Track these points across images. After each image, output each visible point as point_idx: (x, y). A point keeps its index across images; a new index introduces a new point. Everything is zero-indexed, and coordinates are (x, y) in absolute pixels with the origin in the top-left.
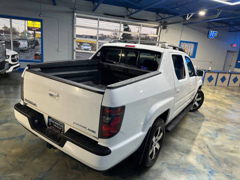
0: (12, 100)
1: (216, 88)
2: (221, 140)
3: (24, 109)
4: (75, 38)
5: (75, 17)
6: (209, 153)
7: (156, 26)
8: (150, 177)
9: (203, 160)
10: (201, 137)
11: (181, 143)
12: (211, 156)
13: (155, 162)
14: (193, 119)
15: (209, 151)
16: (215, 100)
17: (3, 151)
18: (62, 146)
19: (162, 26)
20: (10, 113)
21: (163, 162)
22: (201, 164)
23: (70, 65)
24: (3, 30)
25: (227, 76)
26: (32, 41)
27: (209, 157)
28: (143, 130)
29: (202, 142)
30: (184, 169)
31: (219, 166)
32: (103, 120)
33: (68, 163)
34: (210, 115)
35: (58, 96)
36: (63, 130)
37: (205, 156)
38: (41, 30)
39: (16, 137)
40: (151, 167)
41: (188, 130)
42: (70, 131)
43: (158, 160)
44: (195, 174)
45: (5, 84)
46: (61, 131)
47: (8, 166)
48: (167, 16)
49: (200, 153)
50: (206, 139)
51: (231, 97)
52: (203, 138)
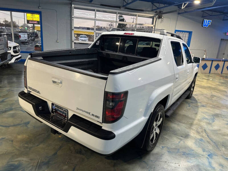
0: (15, 89)
1: (210, 75)
2: (218, 124)
3: (28, 97)
4: (73, 29)
5: (73, 8)
6: (207, 137)
7: (152, 15)
8: (151, 160)
9: (202, 144)
10: (198, 122)
11: (179, 128)
12: (209, 140)
13: (155, 146)
14: (190, 105)
15: (207, 135)
16: (210, 87)
17: (10, 137)
18: (67, 131)
19: (157, 16)
20: (14, 102)
21: (163, 146)
22: (200, 147)
23: (70, 54)
24: (4, 23)
25: (221, 64)
26: (31, 34)
27: (207, 141)
28: (145, 116)
29: (200, 127)
30: (184, 153)
31: (218, 149)
32: (107, 105)
33: (72, 148)
34: (206, 101)
35: (61, 83)
36: (67, 117)
37: (204, 140)
38: (40, 23)
39: (22, 124)
40: (151, 150)
41: (186, 116)
42: (74, 117)
43: (158, 145)
44: (194, 157)
45: (8, 74)
46: (65, 117)
47: (15, 151)
48: (163, 5)
49: (199, 137)
50: (203, 124)
51: (225, 83)
52: (201, 123)
